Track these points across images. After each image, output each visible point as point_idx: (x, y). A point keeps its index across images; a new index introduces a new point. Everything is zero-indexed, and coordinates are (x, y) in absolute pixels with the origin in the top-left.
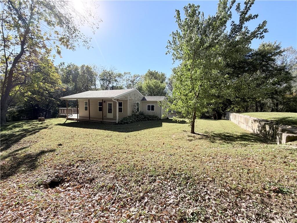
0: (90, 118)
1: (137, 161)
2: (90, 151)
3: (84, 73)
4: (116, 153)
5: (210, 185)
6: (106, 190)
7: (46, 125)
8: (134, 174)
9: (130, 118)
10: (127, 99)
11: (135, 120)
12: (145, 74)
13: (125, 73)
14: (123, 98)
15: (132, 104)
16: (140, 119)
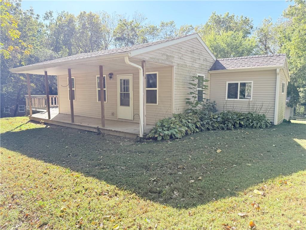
9: (181, 121)
10: (172, 62)
11: (196, 127)
12: (204, 25)
13: (163, 25)
14: (158, 59)
15: (184, 78)
16: (209, 124)
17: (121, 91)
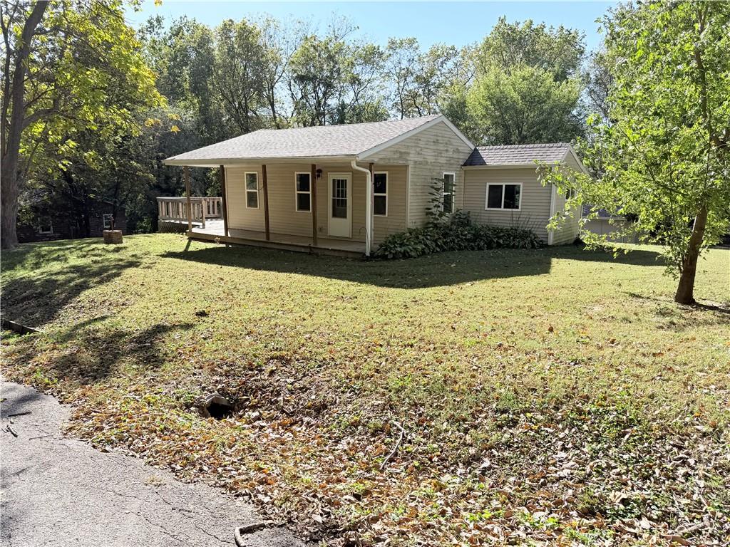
0: (271, 236)
1: (454, 370)
2: (298, 334)
3: (233, 58)
4: (381, 346)
5: (699, 445)
6: (366, 433)
7: (133, 256)
8: (446, 402)
9: (418, 238)
10: (407, 160)
11: (437, 245)
12: (481, 43)
13: (393, 45)
14: (389, 159)
15: (423, 180)
16: (454, 242)
17: (334, 196)
